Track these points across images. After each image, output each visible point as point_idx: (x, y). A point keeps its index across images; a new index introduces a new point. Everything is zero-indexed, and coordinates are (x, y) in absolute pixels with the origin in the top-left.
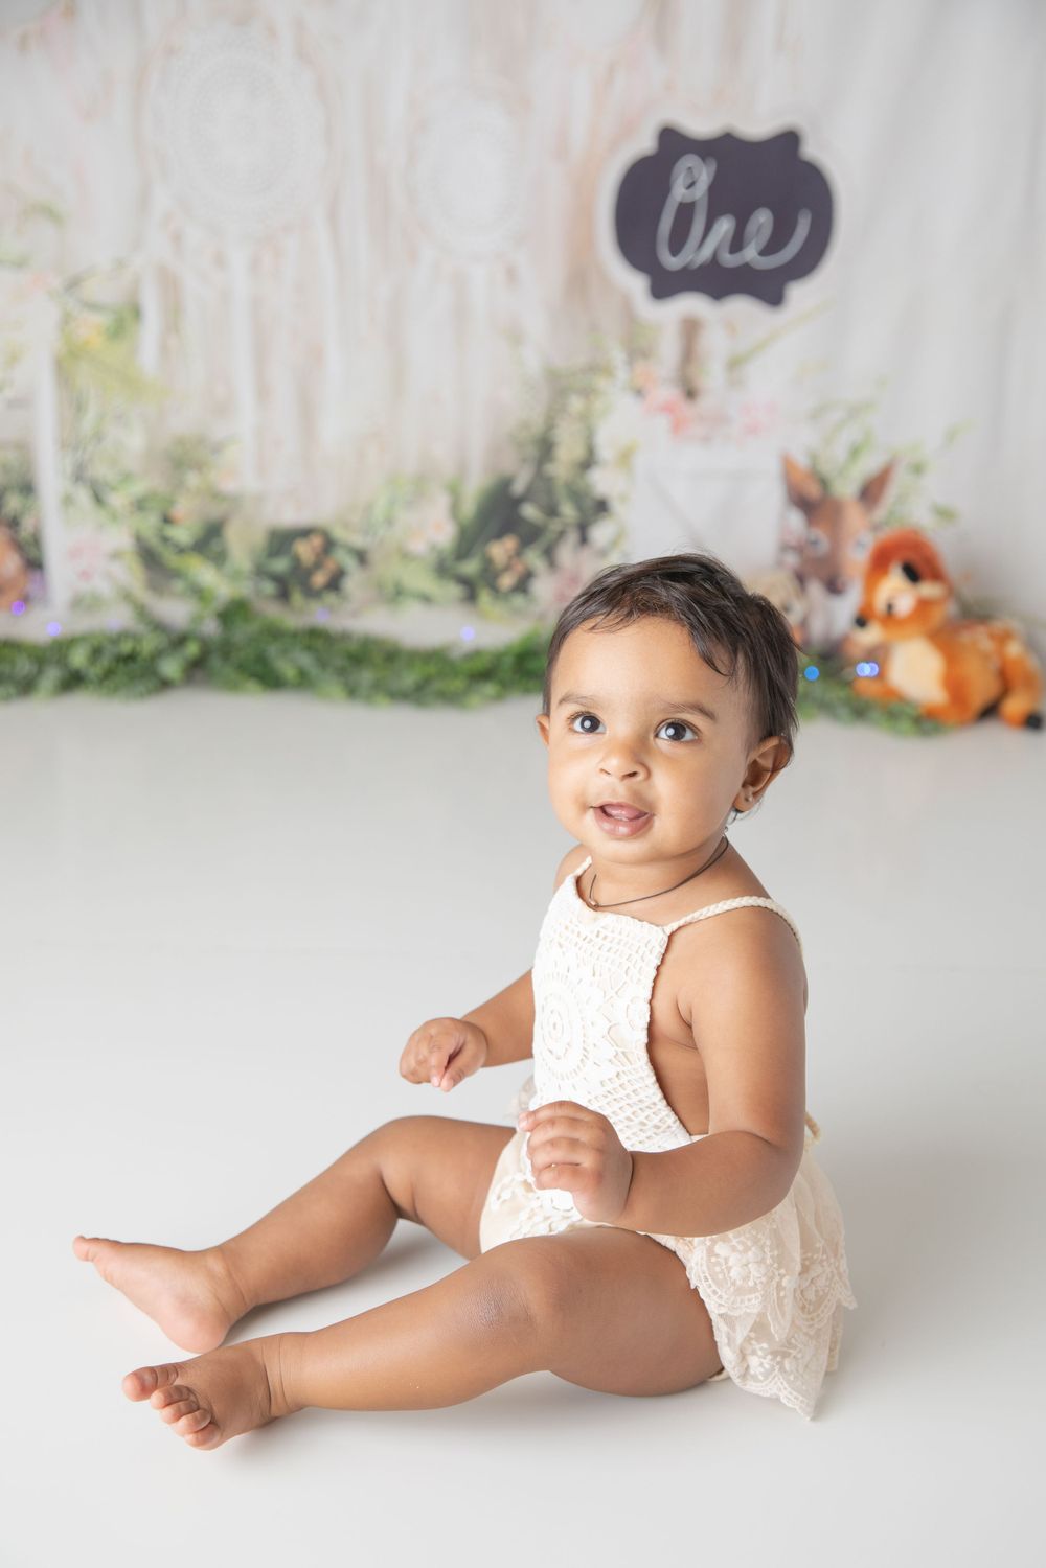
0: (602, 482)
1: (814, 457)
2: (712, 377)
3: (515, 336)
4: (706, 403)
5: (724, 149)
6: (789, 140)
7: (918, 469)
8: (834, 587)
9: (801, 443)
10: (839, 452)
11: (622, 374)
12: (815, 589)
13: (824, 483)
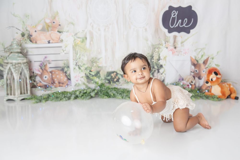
0: (161, 62)
1: (195, 57)
2: (179, 45)
3: (147, 40)
4: (177, 49)
5: (179, 9)
6: (190, 7)
7: (213, 59)
8: (200, 78)
9: (194, 55)
10: (200, 56)
11: (164, 45)
12: (197, 78)
13: (197, 61)
